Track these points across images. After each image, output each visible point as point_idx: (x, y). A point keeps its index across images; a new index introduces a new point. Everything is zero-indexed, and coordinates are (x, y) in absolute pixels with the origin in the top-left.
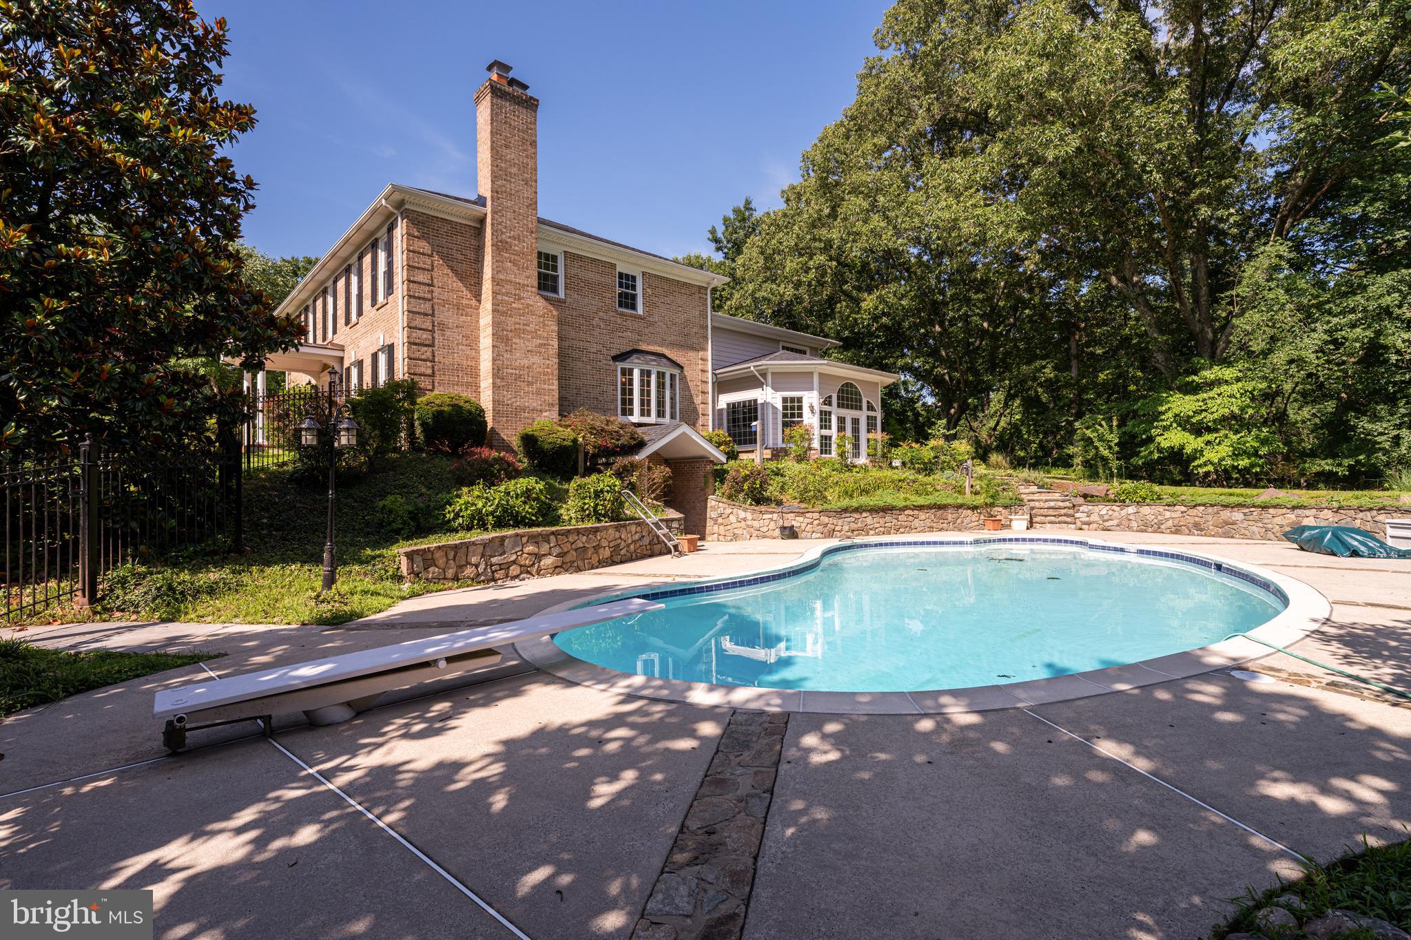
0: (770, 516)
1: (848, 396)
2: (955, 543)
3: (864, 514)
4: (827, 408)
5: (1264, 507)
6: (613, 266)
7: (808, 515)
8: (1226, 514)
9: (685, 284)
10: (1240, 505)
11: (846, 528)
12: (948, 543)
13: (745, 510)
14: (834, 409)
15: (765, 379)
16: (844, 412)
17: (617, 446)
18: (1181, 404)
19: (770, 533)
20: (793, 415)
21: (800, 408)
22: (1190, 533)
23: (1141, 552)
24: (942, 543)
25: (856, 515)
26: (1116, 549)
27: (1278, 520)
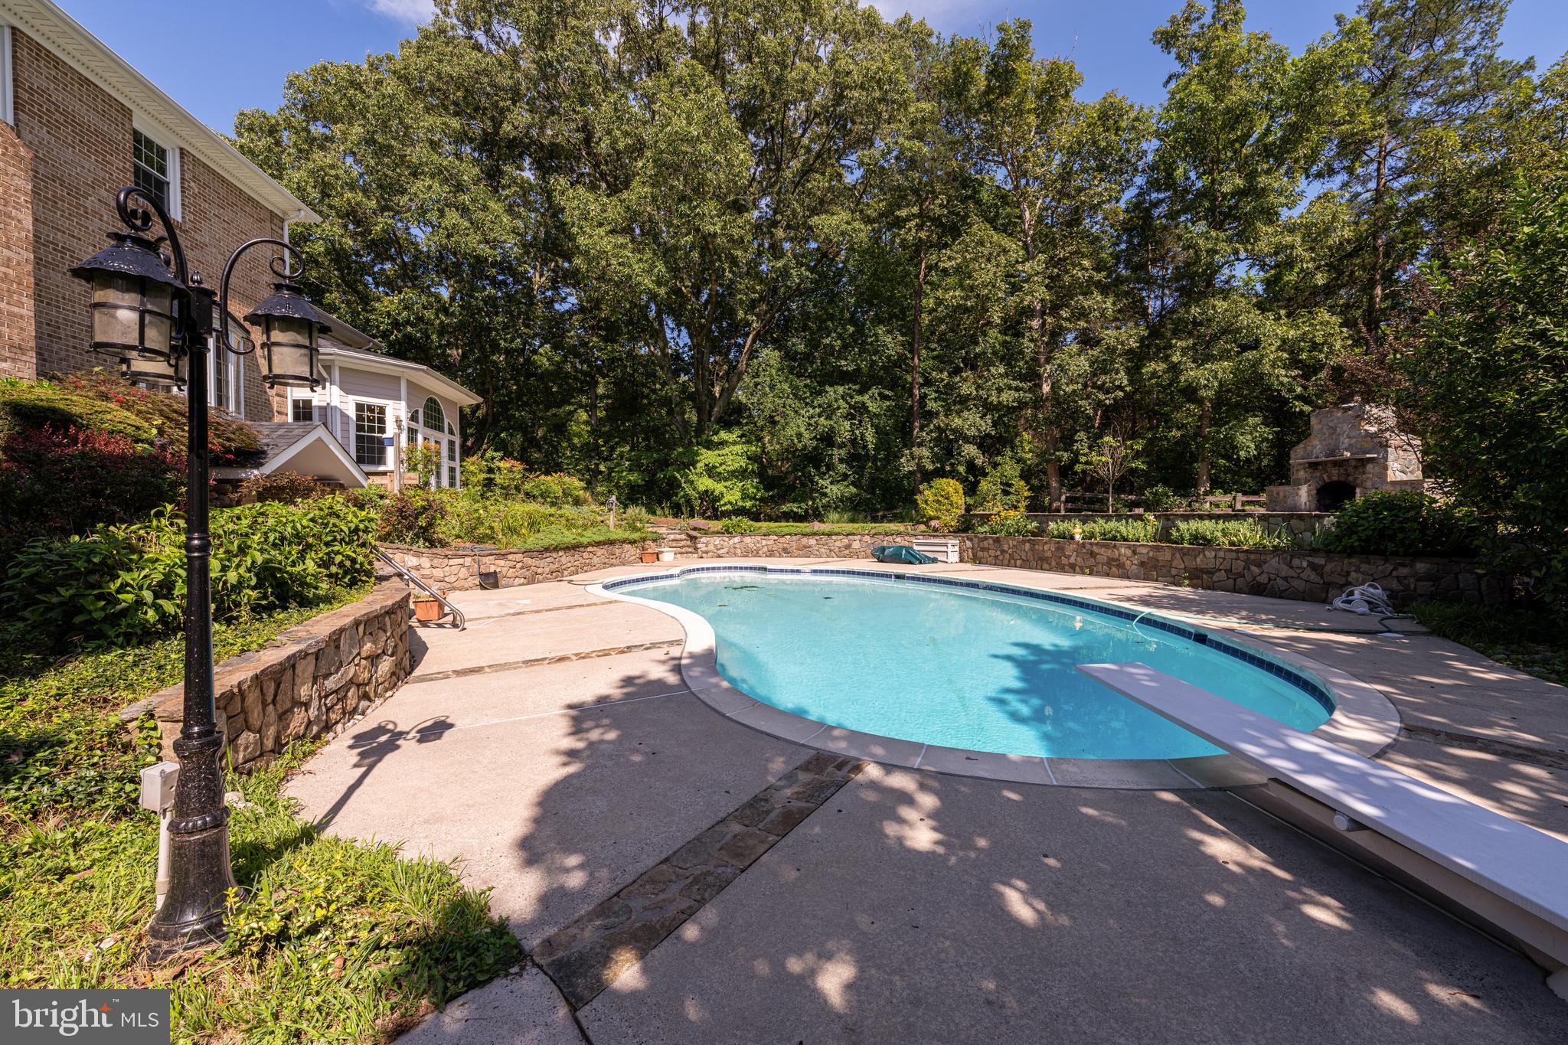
0: (461, 561)
1: (432, 414)
2: (667, 577)
3: (561, 553)
4: (413, 425)
5: (829, 535)
6: (127, 113)
7: (510, 557)
8: (804, 541)
9: (250, 199)
10: (815, 534)
11: (547, 570)
12: (662, 577)
13: (418, 554)
14: (420, 426)
15: (329, 374)
16: (430, 432)
17: (228, 450)
18: (707, 457)
19: (462, 583)
20: (371, 429)
21: (382, 421)
22: (780, 556)
23: (815, 571)
24: (657, 578)
25: (554, 555)
26: (792, 571)
27: (838, 544)
